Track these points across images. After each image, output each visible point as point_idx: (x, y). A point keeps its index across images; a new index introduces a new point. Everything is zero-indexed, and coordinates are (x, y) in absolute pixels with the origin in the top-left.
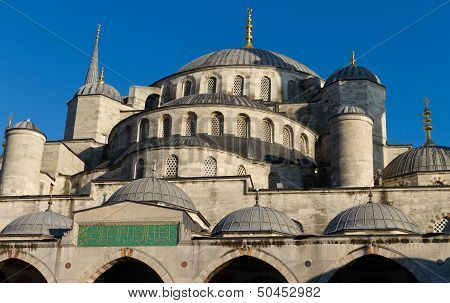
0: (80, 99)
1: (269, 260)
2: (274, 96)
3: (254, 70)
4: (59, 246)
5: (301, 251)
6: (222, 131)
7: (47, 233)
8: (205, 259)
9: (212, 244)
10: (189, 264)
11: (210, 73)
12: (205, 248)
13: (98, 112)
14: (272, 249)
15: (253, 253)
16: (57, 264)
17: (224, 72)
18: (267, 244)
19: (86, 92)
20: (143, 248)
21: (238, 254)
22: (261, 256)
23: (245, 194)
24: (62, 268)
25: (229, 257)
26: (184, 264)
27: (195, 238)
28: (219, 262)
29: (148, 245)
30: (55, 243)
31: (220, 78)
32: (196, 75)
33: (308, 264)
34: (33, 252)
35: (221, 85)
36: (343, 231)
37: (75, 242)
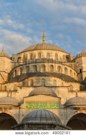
2: (59, 60)
3: (53, 51)
8: (69, 114)
9: (70, 109)
10: (63, 115)
12: (68, 110)
13: (4, 62)
15: (83, 112)
16: (19, 115)
17: (44, 51)
21: (79, 112)
23: (69, 92)
24: (21, 116)
25: (76, 113)
27: (64, 107)
28: (73, 115)
30: (18, 108)
34: (10, 111)
35: (43, 55)
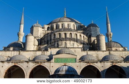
0: (34, 28)
1: (95, 66)
2: (76, 29)
3: (71, 23)
4: (50, 63)
5: (101, 64)
6: (72, 37)
7: (45, 59)
8: (82, 66)
9: (83, 63)
11: (62, 23)
12: (81, 63)
13: (38, 31)
14: (95, 64)
15: (91, 64)
16: (50, 66)
18: (94, 63)
19: (35, 26)
20: (68, 63)
21: (88, 65)
22: (93, 65)
23: (82, 51)
24: (51, 67)
25: (87, 65)
26: (78, 67)
27: (79, 61)
28: (85, 66)
29: (69, 62)
31: (64, 24)
32: (59, 23)
33: (102, 67)
34: (44, 64)
35: (64, 26)
36: (108, 60)
37: (54, 62)
